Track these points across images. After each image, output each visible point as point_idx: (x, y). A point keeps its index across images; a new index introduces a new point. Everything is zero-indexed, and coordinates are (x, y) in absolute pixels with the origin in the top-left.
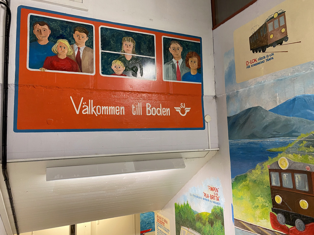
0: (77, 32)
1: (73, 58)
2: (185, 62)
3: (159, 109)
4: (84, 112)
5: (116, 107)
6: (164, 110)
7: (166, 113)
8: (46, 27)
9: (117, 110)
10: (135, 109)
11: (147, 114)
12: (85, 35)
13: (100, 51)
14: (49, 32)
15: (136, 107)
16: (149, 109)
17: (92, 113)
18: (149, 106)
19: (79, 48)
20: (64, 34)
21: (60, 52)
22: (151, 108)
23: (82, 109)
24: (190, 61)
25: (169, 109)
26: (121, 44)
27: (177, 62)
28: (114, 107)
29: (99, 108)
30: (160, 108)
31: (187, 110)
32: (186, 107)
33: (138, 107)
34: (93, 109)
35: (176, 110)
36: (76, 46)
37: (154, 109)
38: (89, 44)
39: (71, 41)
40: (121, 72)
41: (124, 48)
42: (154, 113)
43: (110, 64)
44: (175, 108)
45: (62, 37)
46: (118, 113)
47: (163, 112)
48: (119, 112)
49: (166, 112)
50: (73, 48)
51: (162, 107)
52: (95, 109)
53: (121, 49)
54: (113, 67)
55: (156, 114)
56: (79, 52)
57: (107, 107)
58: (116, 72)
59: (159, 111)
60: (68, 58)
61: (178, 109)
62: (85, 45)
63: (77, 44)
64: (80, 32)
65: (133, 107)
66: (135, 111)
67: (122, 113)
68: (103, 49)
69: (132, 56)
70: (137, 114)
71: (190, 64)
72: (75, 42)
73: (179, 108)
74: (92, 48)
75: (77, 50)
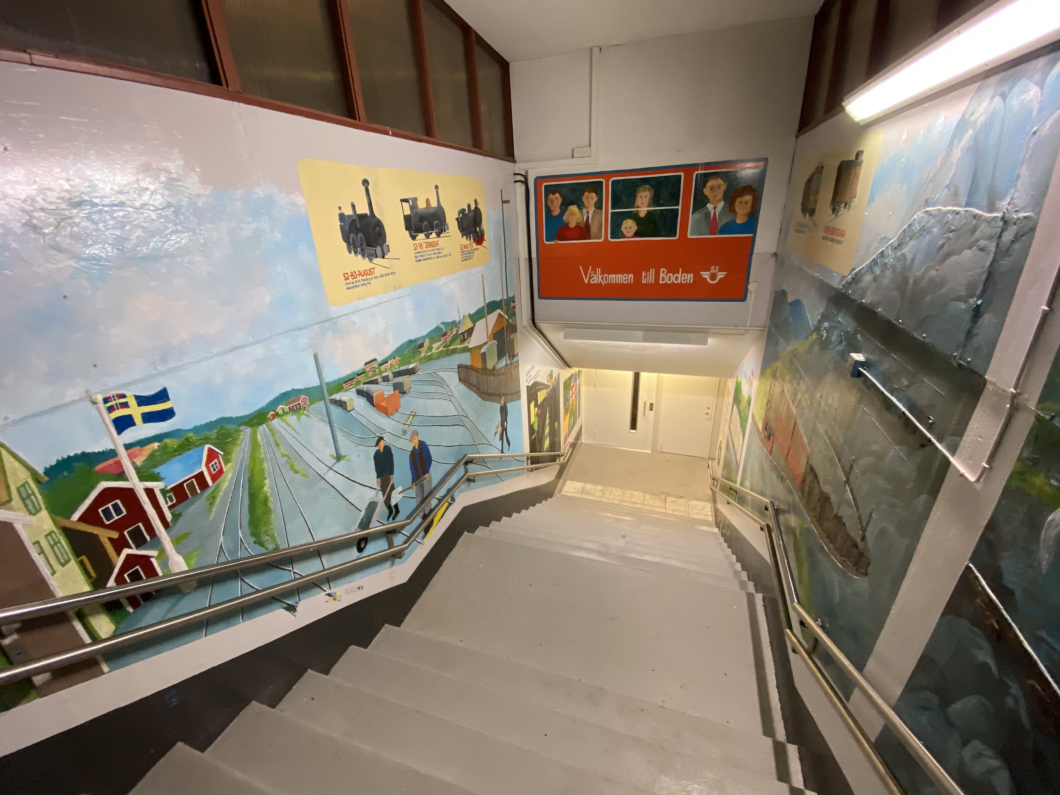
0: (586, 194)
1: (582, 225)
2: (728, 205)
3: (677, 275)
4: (593, 281)
5: (624, 275)
6: (684, 277)
7: (687, 280)
8: (557, 195)
9: (624, 279)
10: (646, 277)
11: (661, 282)
12: (594, 195)
13: (610, 211)
14: (560, 200)
15: (647, 274)
16: (664, 275)
17: (599, 282)
18: (663, 272)
19: (588, 212)
20: (574, 199)
21: (570, 220)
22: (666, 275)
23: (590, 278)
24: (737, 203)
25: (692, 275)
26: (635, 197)
27: (715, 208)
28: (621, 275)
29: (606, 276)
30: (679, 274)
31: (721, 275)
32: (719, 271)
33: (650, 274)
34: (600, 277)
35: (703, 276)
36: (585, 211)
37: (670, 276)
38: (599, 206)
39: (581, 206)
40: (632, 234)
41: (639, 201)
42: (669, 280)
43: (620, 225)
44: (701, 273)
45: (572, 203)
46: (625, 281)
47: (683, 278)
48: (627, 281)
49: (689, 278)
50: (582, 213)
51: (682, 274)
52: (602, 278)
53: (634, 204)
54: (623, 229)
55: (673, 282)
56: (588, 218)
57: (614, 275)
58: (627, 235)
59: (677, 278)
60: (577, 227)
61: (706, 275)
62: (595, 207)
63: (586, 208)
64: (590, 192)
65: (644, 274)
66: (645, 279)
67: (631, 281)
68: (613, 208)
69: (648, 210)
70: (648, 282)
71: (736, 207)
72: (584, 206)
73: (708, 273)
74: (602, 209)
75: (586, 215)
